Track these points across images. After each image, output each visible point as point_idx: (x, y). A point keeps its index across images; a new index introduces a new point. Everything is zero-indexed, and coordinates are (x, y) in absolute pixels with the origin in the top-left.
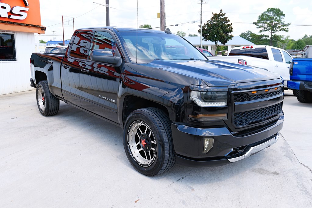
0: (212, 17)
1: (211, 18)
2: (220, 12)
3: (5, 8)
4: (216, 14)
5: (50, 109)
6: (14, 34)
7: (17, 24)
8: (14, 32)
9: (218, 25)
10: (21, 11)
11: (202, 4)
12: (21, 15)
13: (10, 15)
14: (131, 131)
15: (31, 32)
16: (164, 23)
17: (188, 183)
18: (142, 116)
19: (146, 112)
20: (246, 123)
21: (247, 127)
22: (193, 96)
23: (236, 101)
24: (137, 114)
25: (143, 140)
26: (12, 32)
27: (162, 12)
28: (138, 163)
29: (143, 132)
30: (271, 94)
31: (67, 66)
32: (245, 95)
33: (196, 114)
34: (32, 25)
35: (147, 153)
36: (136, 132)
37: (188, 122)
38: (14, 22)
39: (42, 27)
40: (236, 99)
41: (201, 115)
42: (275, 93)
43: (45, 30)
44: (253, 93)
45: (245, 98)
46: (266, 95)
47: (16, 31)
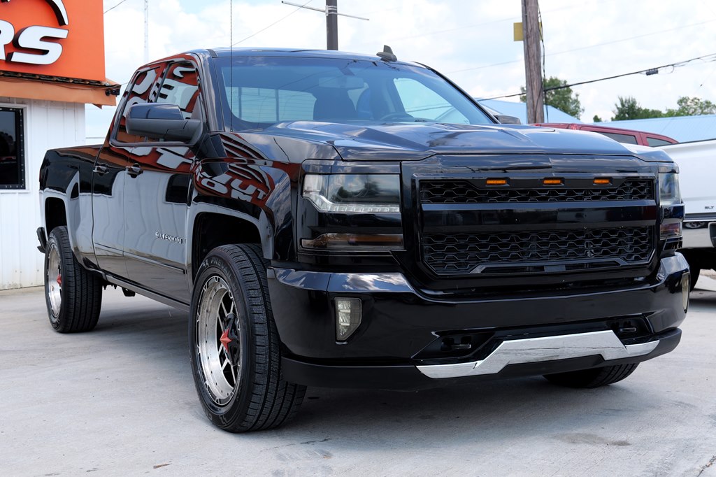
6: (22, 110)
8: (23, 103)
10: (45, 39)
12: (45, 52)
13: (12, 53)
14: (203, 312)
15: (72, 101)
16: (539, 57)
17: (327, 448)
18: (216, 262)
19: (226, 249)
20: (473, 267)
21: (477, 277)
22: (310, 189)
23: (429, 202)
24: (209, 259)
25: (225, 331)
26: (17, 103)
27: (529, 20)
28: (214, 397)
29: (228, 312)
30: (579, 194)
31: (104, 168)
32: (461, 186)
33: (314, 234)
34: (78, 80)
35: (235, 368)
36: (218, 315)
37: (301, 259)
38: (23, 74)
39: (108, 84)
40: (430, 195)
41: (329, 238)
42: (596, 194)
43: (117, 93)
44: (489, 182)
45: (461, 195)
46: (554, 193)
47: (30, 100)
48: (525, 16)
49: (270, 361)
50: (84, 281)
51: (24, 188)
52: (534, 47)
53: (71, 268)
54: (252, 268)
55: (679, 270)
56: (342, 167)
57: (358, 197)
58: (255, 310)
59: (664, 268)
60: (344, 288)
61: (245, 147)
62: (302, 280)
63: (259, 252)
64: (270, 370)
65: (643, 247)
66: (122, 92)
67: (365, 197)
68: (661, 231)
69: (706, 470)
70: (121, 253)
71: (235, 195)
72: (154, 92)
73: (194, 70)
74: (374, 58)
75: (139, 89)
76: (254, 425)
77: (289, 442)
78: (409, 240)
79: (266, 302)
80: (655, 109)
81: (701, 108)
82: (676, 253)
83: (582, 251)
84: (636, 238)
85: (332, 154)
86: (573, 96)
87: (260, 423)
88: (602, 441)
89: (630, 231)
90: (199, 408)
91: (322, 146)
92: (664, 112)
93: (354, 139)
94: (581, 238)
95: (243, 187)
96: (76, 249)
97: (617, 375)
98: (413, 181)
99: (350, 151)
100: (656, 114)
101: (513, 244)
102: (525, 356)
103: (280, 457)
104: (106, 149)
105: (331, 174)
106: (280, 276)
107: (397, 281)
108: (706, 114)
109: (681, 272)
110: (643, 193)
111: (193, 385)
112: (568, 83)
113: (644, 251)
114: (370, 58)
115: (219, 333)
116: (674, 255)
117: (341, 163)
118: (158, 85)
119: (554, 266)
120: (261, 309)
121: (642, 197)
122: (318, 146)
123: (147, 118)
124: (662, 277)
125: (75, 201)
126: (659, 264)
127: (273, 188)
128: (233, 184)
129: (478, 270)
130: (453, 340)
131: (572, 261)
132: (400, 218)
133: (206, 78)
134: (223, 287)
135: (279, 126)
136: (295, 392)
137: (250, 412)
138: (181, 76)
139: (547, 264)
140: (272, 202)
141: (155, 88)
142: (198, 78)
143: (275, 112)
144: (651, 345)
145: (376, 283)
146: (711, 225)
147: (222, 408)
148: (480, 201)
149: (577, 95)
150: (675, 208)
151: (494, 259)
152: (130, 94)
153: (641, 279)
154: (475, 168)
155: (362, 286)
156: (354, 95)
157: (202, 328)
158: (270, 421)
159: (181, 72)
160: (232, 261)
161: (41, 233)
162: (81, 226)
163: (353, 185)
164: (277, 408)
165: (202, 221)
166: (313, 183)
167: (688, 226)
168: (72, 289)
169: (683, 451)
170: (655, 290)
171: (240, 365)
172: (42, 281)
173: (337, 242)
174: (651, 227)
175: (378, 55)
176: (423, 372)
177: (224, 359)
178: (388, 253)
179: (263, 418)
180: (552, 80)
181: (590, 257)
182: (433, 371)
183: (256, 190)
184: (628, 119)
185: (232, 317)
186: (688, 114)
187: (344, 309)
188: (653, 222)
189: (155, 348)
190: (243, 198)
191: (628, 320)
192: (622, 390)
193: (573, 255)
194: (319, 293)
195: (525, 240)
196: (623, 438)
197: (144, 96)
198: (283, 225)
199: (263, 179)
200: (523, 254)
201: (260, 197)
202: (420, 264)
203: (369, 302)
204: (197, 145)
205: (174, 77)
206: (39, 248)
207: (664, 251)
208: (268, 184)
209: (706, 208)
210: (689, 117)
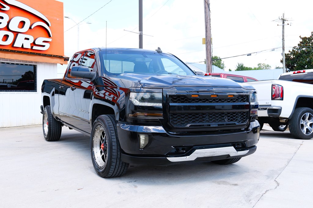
0: (301, 42)
1: (299, 43)
2: (311, 35)
3: (28, 39)
4: (306, 38)
5: (52, 134)
6: (36, 65)
7: (40, 55)
8: (36, 63)
9: (309, 52)
10: (44, 42)
11: (283, 26)
12: (44, 46)
13: (33, 46)
14: (95, 137)
15: (53, 62)
16: (211, 50)
17: (136, 184)
18: (100, 121)
19: (103, 116)
20: (186, 125)
21: (187, 128)
22: (132, 97)
23: (172, 103)
24: (98, 119)
25: (102, 144)
26: (35, 63)
27: (207, 37)
28: (98, 166)
29: (104, 137)
30: (223, 100)
31: (63, 87)
32: (183, 97)
33: (133, 113)
34: (55, 56)
35: (106, 156)
36: (100, 138)
37: (128, 120)
38: (36, 53)
39: (65, 57)
40: (172, 100)
41: (138, 114)
42: (229, 100)
43: (68, 60)
44: (192, 96)
45: (183, 100)
46: (214, 100)
47: (39, 62)
48: (206, 36)
49: (117, 155)
50: (56, 124)
51: (36, 91)
52: (209, 47)
53: (52, 120)
54: (112, 123)
55: (256, 126)
56: (143, 90)
57: (148, 100)
58: (113, 137)
59: (251, 126)
60: (143, 131)
61: (111, 81)
62: (129, 128)
63: (114, 118)
64: (117, 157)
65: (244, 118)
66: (70, 60)
67: (150, 100)
68: (251, 113)
69: (264, 195)
70: (68, 115)
71: (106, 98)
72: (80, 61)
73: (93, 53)
74: (154, 52)
75: (76, 60)
76: (112, 176)
77: (123, 182)
78: (165, 115)
79: (116, 135)
80: (250, 67)
81: (266, 67)
82: (256, 120)
83: (224, 119)
84: (242, 115)
85: (140, 86)
86: (222, 62)
87: (113, 175)
88: (229, 183)
89: (240, 113)
90: (93, 169)
91: (136, 83)
92: (253, 68)
93: (147, 80)
94: (223, 115)
95: (110, 95)
96: (53, 113)
97: (235, 160)
98: (167, 95)
99: (145, 84)
100: (250, 69)
101: (200, 117)
102: (203, 155)
103: (120, 187)
104: (64, 80)
105: (139, 92)
106: (121, 126)
107: (160, 129)
108: (267, 69)
109: (257, 127)
110: (245, 100)
111: (91, 161)
112: (221, 58)
113: (245, 120)
114: (153, 51)
115: (100, 144)
116: (255, 121)
117: (142, 89)
118: (82, 59)
119: (214, 125)
120: (115, 137)
121: (244, 101)
122: (135, 83)
123: (77, 71)
124: (250, 129)
125: (53, 97)
126: (250, 124)
127: (120, 96)
128: (106, 94)
129: (188, 125)
130: (179, 149)
131: (220, 123)
132: (162, 107)
133: (97, 57)
134: (102, 129)
135: (122, 75)
136: (125, 165)
137: (110, 171)
138: (90, 56)
139: (212, 124)
140: (119, 101)
141: (81, 60)
142: (95, 57)
143: (121, 66)
144: (246, 152)
145: (154, 129)
146: (268, 109)
147: (101, 170)
148: (189, 102)
149: (223, 62)
150: (255, 105)
151: (193, 122)
152: (72, 61)
153: (243, 129)
154: (188, 91)
155: (149, 130)
156: (148, 64)
157: (95, 142)
158: (117, 174)
159: (90, 54)
160: (105, 120)
161: (42, 108)
162: (55, 106)
163: (146, 96)
164: (119, 170)
165: (95, 106)
166: (133, 95)
167: (260, 109)
168: (52, 127)
169: (256, 188)
170: (248, 133)
171: (107, 155)
172: (42, 123)
173: (141, 115)
174: (247, 112)
175: (156, 50)
176: (168, 159)
177: (102, 153)
178: (157, 119)
179: (115, 173)
180: (215, 57)
181: (226, 121)
182: (172, 159)
183: (114, 96)
184: (241, 70)
185: (105, 139)
186: (261, 69)
187: (142, 138)
188: (248, 110)
189: (79, 147)
190: (109, 99)
191: (238, 143)
192: (236, 165)
193: (220, 121)
194: (134, 132)
195: (204, 116)
196: (236, 183)
197: (77, 62)
198: (122, 108)
199: (116, 93)
200: (203, 120)
201: (115, 99)
202: (168, 124)
203: (151, 136)
204: (94, 81)
205: (87, 56)
206: (41, 112)
207: (251, 120)
208: (118, 95)
209: (266, 103)
210: (261, 70)
